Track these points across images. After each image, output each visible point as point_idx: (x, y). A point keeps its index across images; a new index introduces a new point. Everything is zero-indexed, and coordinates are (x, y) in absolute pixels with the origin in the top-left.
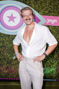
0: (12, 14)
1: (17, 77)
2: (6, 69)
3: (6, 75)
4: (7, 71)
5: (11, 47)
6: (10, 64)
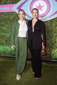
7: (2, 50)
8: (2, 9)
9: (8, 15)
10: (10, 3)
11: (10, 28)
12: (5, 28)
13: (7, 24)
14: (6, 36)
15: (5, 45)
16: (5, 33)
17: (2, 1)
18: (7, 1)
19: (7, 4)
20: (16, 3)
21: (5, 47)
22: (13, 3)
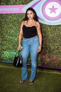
0: (53, 6)
1: (59, 66)
2: (49, 58)
3: (48, 63)
4: (49, 60)
5: (52, 37)
6: (52, 53)
7: (8, 56)
8: (11, 10)
9: (16, 17)
10: (19, 4)
11: (18, 31)
12: (12, 31)
13: (15, 26)
14: (14, 40)
15: (12, 50)
16: (13, 36)
17: (10, 1)
18: (17, 1)
19: (16, 4)
20: (26, 4)
21: (12, 53)
22: (23, 4)
